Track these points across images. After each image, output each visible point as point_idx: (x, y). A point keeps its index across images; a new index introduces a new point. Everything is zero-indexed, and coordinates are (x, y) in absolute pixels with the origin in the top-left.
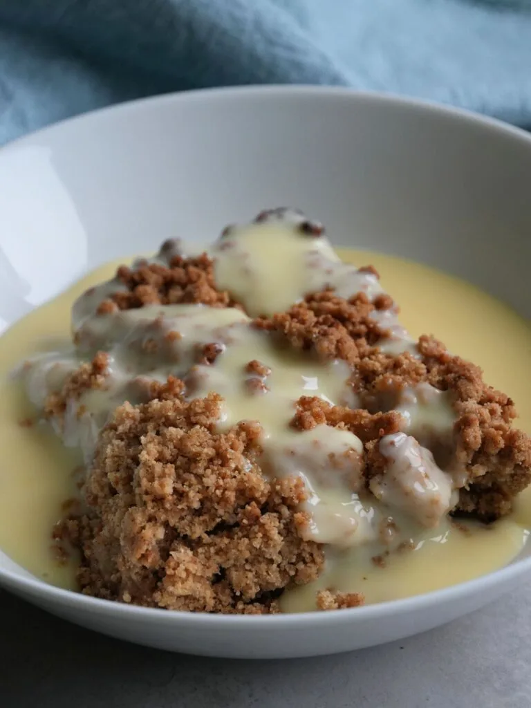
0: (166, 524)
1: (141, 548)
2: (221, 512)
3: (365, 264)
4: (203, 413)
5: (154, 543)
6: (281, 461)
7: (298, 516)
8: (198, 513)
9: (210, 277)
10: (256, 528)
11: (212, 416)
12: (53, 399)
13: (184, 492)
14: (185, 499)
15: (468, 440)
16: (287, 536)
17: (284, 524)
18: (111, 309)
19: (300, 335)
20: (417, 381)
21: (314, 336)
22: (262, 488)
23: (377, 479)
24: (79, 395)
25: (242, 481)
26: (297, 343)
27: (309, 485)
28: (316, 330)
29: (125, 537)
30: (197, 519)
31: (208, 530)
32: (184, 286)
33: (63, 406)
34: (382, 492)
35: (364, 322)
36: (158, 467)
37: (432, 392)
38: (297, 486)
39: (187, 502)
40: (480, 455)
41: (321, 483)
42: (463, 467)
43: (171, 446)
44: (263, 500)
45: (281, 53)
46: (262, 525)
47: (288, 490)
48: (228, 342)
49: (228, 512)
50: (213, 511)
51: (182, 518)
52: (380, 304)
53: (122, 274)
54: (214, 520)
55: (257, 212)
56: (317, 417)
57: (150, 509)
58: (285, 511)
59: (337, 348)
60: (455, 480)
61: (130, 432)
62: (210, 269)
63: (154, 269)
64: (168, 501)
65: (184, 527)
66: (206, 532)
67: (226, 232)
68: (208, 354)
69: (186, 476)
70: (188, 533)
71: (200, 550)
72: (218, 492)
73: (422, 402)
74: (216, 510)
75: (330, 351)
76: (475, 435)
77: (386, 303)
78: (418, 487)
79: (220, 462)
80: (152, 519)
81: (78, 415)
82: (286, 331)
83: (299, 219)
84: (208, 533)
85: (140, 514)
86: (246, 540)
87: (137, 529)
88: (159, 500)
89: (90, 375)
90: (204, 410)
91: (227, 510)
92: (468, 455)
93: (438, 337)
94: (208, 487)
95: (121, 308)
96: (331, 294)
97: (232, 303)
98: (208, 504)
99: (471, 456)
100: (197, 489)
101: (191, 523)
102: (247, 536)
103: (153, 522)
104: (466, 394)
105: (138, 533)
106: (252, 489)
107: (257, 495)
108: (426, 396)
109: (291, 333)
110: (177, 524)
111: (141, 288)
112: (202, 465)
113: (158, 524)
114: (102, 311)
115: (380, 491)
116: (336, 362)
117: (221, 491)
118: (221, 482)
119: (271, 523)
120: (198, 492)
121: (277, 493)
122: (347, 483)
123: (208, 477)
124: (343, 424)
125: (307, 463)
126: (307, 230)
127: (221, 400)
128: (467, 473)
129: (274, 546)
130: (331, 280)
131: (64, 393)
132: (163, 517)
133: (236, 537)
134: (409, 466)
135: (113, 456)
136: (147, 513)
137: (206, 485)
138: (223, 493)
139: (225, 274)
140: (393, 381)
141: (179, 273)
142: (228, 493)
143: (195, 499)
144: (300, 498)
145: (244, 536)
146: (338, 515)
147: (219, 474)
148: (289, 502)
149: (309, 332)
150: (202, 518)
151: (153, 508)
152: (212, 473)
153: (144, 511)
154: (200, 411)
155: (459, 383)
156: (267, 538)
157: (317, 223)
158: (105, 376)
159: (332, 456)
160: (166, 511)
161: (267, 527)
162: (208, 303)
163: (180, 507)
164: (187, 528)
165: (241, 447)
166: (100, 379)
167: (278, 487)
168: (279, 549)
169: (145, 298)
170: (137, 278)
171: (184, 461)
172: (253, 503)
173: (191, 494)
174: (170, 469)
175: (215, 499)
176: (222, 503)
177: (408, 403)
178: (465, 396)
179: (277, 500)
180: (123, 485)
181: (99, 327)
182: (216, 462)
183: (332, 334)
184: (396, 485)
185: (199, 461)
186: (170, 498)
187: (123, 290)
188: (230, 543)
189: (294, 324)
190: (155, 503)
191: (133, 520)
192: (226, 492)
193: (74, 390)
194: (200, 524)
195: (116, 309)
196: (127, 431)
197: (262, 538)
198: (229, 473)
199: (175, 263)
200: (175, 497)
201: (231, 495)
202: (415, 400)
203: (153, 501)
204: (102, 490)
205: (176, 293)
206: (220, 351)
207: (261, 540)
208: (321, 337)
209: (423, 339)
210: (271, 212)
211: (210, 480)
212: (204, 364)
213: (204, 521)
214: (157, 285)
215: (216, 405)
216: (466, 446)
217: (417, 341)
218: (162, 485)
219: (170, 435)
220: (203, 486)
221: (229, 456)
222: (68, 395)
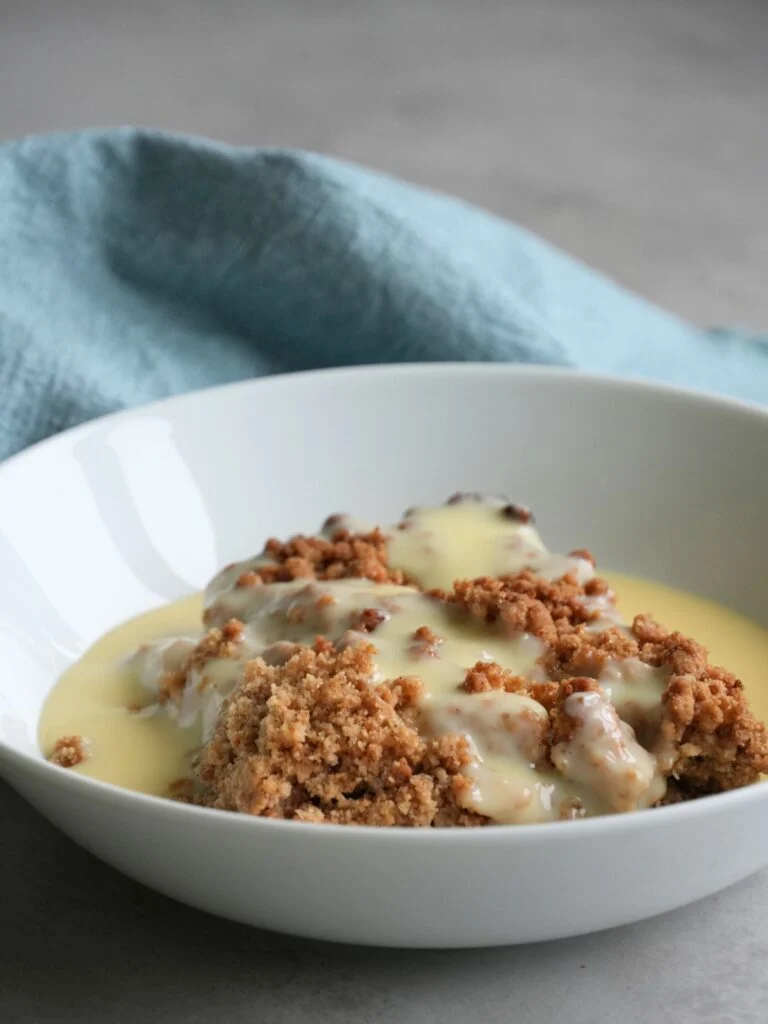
0: (294, 781)
1: (261, 804)
2: (363, 769)
3: (578, 548)
4: (351, 666)
5: (277, 801)
6: (443, 720)
7: (458, 777)
8: (334, 770)
9: (382, 553)
10: (404, 789)
11: (363, 672)
12: (171, 675)
13: (318, 742)
14: (319, 750)
15: (676, 708)
16: (444, 806)
17: (440, 790)
18: (252, 581)
19: (483, 601)
20: (625, 656)
21: (501, 601)
22: (416, 744)
23: (561, 746)
24: (203, 665)
25: (392, 735)
26: (479, 611)
27: (474, 750)
28: (503, 595)
29: (243, 794)
30: (332, 777)
31: (346, 792)
32: (345, 562)
33: (181, 682)
34: (566, 761)
35: (569, 604)
36: (290, 714)
37: (640, 667)
38: (460, 746)
39: (322, 752)
40: (693, 731)
41: (490, 748)
42: (671, 746)
43: (308, 695)
44: (417, 759)
45: (499, 333)
46: (412, 788)
47: (447, 749)
48: (393, 610)
49: (372, 774)
50: (353, 769)
51: (313, 775)
52: (591, 589)
53: (271, 547)
54: (353, 780)
55: (451, 493)
56: (494, 681)
57: (276, 757)
58: (443, 774)
59: (528, 617)
60: (660, 761)
61: (260, 692)
62: (382, 546)
63: (311, 542)
64: (298, 750)
65: (316, 787)
66: (344, 794)
67: (409, 513)
68: (368, 621)
69: (323, 725)
70: (321, 792)
71: (333, 813)
72: (361, 745)
73: (627, 677)
74: (357, 767)
75: (518, 619)
76: (686, 704)
77: (599, 586)
78: (610, 758)
79: (366, 713)
80: (277, 771)
81: (201, 688)
82: (466, 599)
83: (502, 504)
84: (347, 796)
85: (262, 762)
86: (392, 803)
87: (256, 781)
88: (287, 749)
89: (219, 643)
90: (353, 662)
91: (370, 769)
92: (676, 728)
93: (656, 618)
94: (348, 738)
95: (265, 581)
96: (530, 575)
97: (406, 582)
98: (347, 761)
99: (682, 731)
100: (335, 739)
101: (325, 782)
102: (393, 799)
103: (278, 775)
104: (683, 668)
105: (257, 786)
106: (403, 746)
107: (409, 752)
108: (633, 671)
109: (472, 600)
110: (308, 782)
111: (292, 560)
112: (343, 713)
113: (284, 779)
114: (241, 584)
115: (563, 760)
116: (526, 637)
117: (365, 744)
118: (365, 733)
119: (424, 785)
120: (336, 742)
121: (435, 752)
122: (523, 749)
123: (349, 726)
124: (526, 691)
125: (474, 723)
126: (511, 514)
127: (375, 653)
128: (676, 754)
129: (426, 813)
130: (533, 563)
131: (183, 666)
132: (289, 769)
133: (379, 800)
134: (601, 732)
135: (237, 715)
136: (271, 762)
137: (346, 735)
138: (367, 747)
139: (400, 552)
140: (593, 654)
141: (343, 548)
142: (373, 746)
143: (331, 749)
144: (463, 762)
145: (388, 799)
146: (506, 782)
147: (363, 725)
148: (448, 764)
149: (496, 597)
150: (338, 776)
151: (280, 756)
152: (355, 723)
153: (267, 761)
154: (347, 662)
155: (675, 654)
156: (416, 801)
157: (524, 506)
158: (237, 643)
159: (506, 717)
160: (295, 762)
161: (417, 789)
162: (377, 580)
163: (312, 758)
164: (320, 787)
165: (394, 700)
166: (231, 647)
167: (435, 744)
168: (431, 817)
169: (296, 571)
170: (289, 550)
171: (323, 711)
172: (404, 760)
173: (327, 743)
174: (304, 715)
175: (356, 753)
176: (366, 758)
177: (610, 677)
178: (681, 672)
179: (434, 761)
180: (246, 745)
181: (237, 600)
182: (361, 712)
183: (522, 600)
184: (584, 755)
185: (339, 709)
186: (301, 746)
187: (271, 564)
188: (371, 806)
189: (476, 591)
190: (282, 753)
191: (253, 771)
192: (371, 745)
193: (198, 659)
194: (336, 784)
195: (258, 581)
196: (257, 690)
197: (411, 801)
198: (376, 724)
199: (339, 538)
200: (307, 746)
201: (377, 750)
202: (619, 674)
203: (280, 750)
204: (221, 758)
205: (339, 567)
206: (383, 619)
207: (409, 804)
208: (508, 603)
209: (638, 618)
210: (468, 495)
211: (352, 729)
212: (362, 631)
213: (341, 780)
214: (313, 560)
215: (368, 658)
216: (675, 717)
217: (630, 623)
218: (292, 729)
219: (308, 683)
220: (343, 736)
221: (377, 705)
222: (189, 667)
